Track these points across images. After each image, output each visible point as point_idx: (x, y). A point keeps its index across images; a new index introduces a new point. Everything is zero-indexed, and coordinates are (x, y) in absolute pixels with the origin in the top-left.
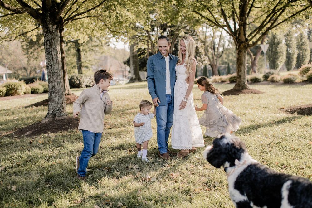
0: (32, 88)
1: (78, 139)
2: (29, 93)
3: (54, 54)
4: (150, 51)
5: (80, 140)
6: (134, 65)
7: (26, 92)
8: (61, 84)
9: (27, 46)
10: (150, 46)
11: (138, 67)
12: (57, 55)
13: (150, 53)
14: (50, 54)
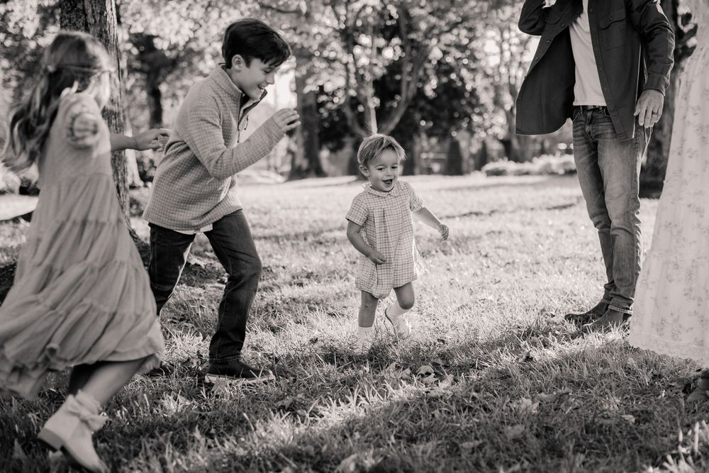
0: (24, 177)
1: (181, 320)
2: (12, 191)
3: (93, 11)
4: (352, 93)
5: (190, 325)
6: (306, 133)
7: (6, 189)
8: (114, 122)
9: (18, 79)
10: (353, 81)
11: (316, 139)
12: (101, 13)
13: (352, 98)
14: (78, 10)
